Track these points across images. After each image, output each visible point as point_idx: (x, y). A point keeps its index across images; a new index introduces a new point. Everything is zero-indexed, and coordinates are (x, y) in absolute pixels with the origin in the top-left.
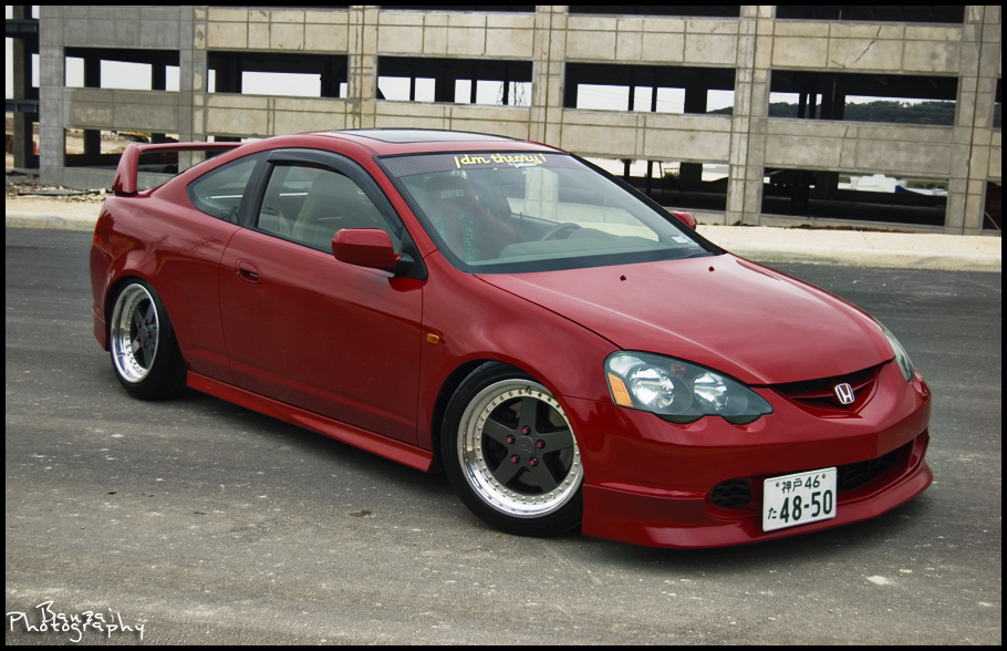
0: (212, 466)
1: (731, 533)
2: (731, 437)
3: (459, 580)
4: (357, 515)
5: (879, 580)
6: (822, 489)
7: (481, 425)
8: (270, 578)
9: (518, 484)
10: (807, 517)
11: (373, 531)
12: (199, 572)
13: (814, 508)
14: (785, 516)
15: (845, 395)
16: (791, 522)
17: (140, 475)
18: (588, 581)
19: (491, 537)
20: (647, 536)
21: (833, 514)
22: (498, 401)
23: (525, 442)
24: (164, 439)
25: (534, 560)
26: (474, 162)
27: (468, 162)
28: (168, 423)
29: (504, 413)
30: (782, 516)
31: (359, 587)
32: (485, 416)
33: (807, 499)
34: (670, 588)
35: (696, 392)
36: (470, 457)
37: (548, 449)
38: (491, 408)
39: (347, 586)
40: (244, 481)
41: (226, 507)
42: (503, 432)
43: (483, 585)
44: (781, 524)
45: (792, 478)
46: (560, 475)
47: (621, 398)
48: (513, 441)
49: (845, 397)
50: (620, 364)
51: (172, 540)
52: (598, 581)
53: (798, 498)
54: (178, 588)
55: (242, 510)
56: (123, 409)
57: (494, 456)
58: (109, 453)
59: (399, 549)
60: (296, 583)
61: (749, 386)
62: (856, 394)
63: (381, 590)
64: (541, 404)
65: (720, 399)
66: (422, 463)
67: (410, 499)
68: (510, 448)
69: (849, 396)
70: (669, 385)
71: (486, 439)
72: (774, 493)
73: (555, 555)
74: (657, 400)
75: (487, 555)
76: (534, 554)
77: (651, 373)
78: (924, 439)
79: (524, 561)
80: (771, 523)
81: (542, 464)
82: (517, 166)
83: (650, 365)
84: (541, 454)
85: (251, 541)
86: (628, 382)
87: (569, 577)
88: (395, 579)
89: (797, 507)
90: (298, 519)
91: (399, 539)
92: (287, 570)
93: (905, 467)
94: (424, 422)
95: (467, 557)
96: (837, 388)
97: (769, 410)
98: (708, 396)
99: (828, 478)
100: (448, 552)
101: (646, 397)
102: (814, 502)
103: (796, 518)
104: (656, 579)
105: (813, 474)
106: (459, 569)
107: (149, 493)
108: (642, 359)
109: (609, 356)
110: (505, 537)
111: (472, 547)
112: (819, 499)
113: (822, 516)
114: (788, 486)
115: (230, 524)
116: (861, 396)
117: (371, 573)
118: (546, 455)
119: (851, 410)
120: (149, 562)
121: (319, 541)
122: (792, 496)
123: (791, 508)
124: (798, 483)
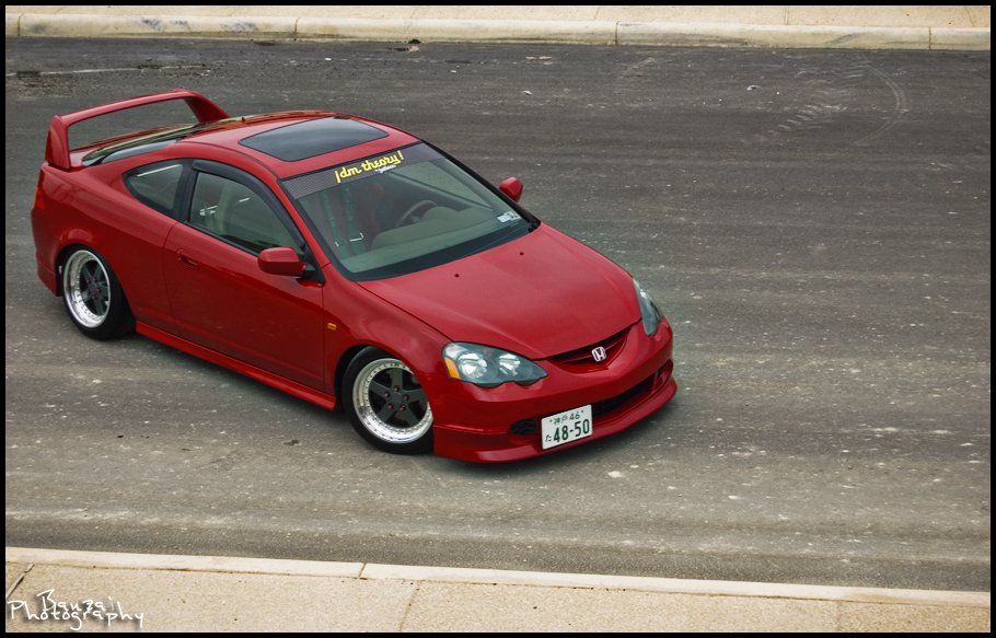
0: (177, 407)
1: (527, 451)
2: (522, 395)
3: (360, 490)
4: (288, 444)
5: (615, 474)
6: (582, 419)
7: (367, 385)
8: (247, 496)
9: (394, 422)
10: (572, 437)
11: (303, 457)
12: (203, 494)
13: (577, 431)
14: (557, 439)
15: (599, 354)
16: (562, 441)
17: (132, 418)
18: (438, 486)
19: (379, 456)
20: (477, 457)
21: (590, 433)
22: (378, 370)
23: (397, 395)
24: (132, 382)
25: (405, 472)
26: (350, 174)
27: (346, 175)
28: (128, 366)
29: (383, 377)
30: (555, 439)
31: (302, 498)
32: (370, 379)
33: (571, 425)
34: (487, 488)
35: (502, 364)
36: (363, 410)
37: (412, 400)
38: (373, 374)
39: (294, 499)
40: (206, 420)
41: (201, 443)
42: (382, 389)
43: (375, 493)
44: (555, 443)
45: (560, 415)
46: (420, 415)
47: (454, 373)
48: (389, 396)
49: (599, 356)
50: (452, 351)
51: (178, 472)
52: (444, 485)
53: (565, 427)
54: (194, 506)
55: (213, 445)
56: (86, 351)
57: (377, 404)
58: (100, 399)
59: (322, 470)
60: (264, 498)
61: (532, 360)
62: (607, 352)
63: (316, 500)
64: (405, 372)
65: (516, 370)
66: (330, 404)
67: (322, 428)
68: (387, 400)
69: (603, 355)
70: (483, 363)
71: (372, 394)
72: (549, 426)
73: (419, 468)
74: (475, 373)
75: (377, 470)
76: (405, 468)
77: (474, 356)
78: (669, 366)
79: (399, 474)
80: (546, 445)
81: (408, 408)
82: (382, 171)
83: (471, 351)
84: (407, 403)
85: (227, 469)
86: (457, 362)
87: (427, 483)
88: (322, 492)
89: (565, 432)
90: (252, 451)
91: (321, 462)
92: (256, 490)
93: (650, 390)
94: (329, 378)
95: (364, 473)
96: (594, 351)
97: (545, 374)
98: (510, 367)
99: (586, 412)
100: (352, 470)
101: (469, 370)
102: (576, 428)
103: (565, 439)
104: (479, 481)
105: (574, 411)
106: (360, 482)
107: (145, 435)
108: (465, 347)
109: (445, 346)
110: (387, 456)
111: (367, 465)
112: (580, 425)
113: (583, 435)
114: (558, 420)
115: (209, 458)
116: (610, 354)
117: (308, 489)
118: (410, 404)
119: (603, 364)
120: (170, 489)
121: (270, 467)
122: (560, 426)
123: (561, 433)
124: (565, 418)
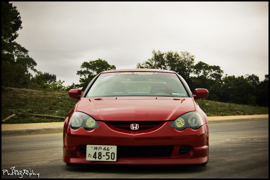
6: (110, 151)
10: (104, 159)
13: (107, 157)
16: (97, 159)
21: (115, 160)
26: (126, 74)
27: (124, 74)
30: (94, 157)
44: (94, 159)
45: (98, 146)
49: (133, 127)
53: (100, 153)
61: (96, 120)
62: (140, 127)
69: (136, 127)
72: (90, 149)
80: (89, 159)
89: (100, 155)
96: (132, 125)
99: (114, 149)
102: (107, 155)
103: (99, 159)
105: (107, 147)
112: (110, 155)
113: (110, 160)
114: (96, 148)
116: (142, 129)
122: (98, 152)
123: (97, 155)
124: (101, 148)
